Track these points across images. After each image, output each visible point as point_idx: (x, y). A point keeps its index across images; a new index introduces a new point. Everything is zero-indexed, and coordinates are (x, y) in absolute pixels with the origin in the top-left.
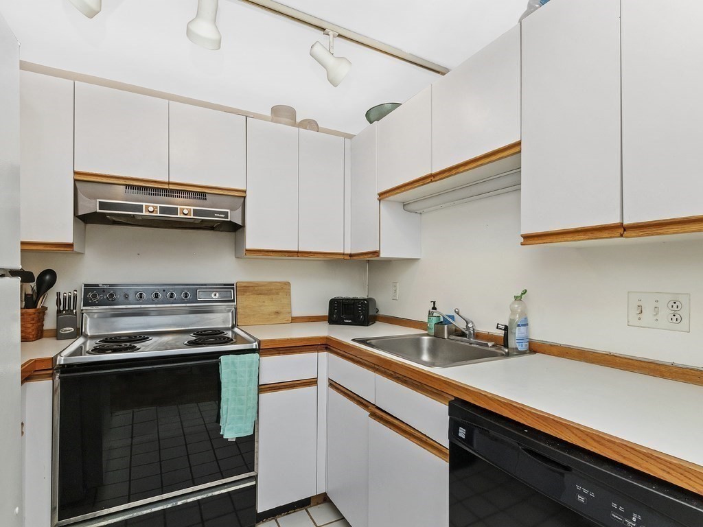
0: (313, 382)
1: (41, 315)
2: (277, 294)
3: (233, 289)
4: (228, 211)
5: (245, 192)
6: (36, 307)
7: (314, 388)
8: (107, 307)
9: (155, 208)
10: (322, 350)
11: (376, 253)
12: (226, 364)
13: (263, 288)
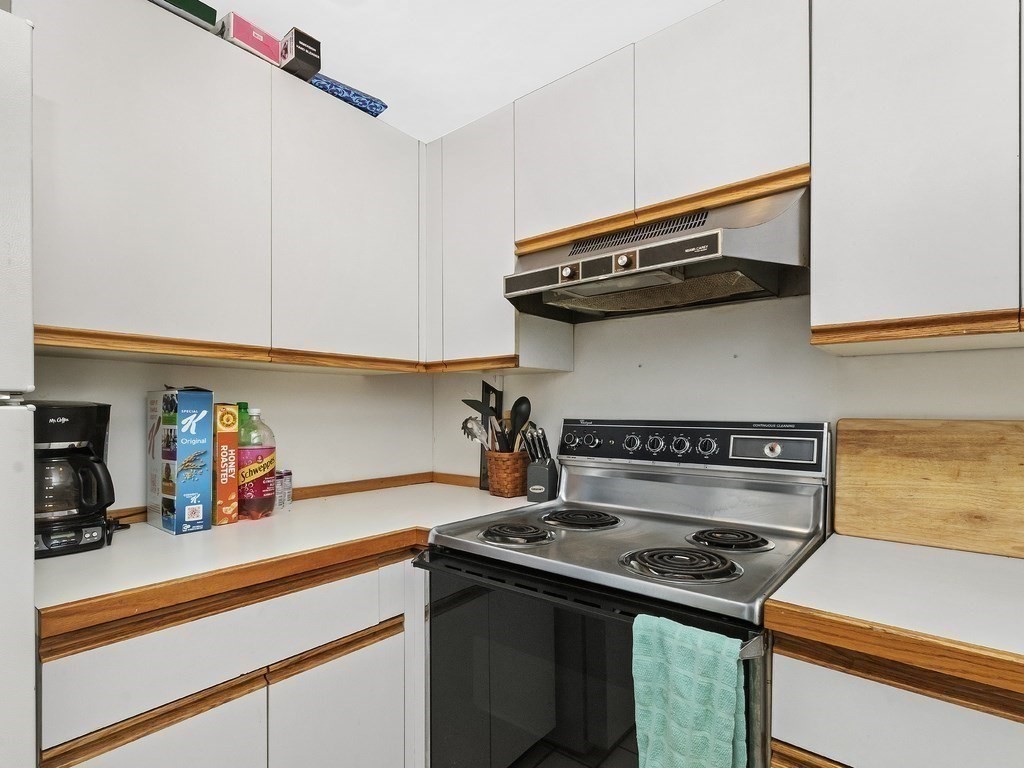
1: (520, 462)
2: (981, 457)
3: (820, 437)
4: (719, 231)
6: (511, 450)
9: (575, 268)
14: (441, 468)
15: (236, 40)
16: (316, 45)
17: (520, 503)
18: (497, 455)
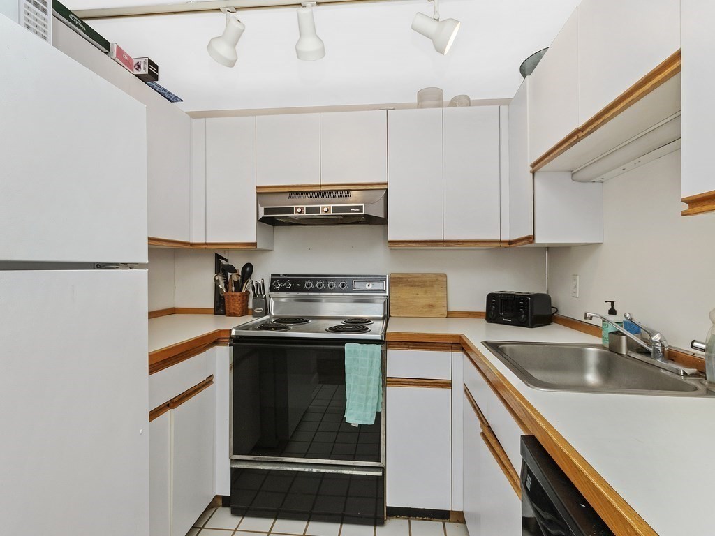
0: (447, 384)
1: (245, 297)
2: (432, 286)
3: (385, 280)
4: (363, 205)
5: (387, 184)
6: (241, 291)
7: (448, 390)
8: (296, 294)
9: (302, 209)
10: (457, 350)
11: (531, 239)
12: (349, 351)
13: (415, 279)
14: (178, 305)
15: (117, 59)
16: (156, 67)
17: (249, 320)
18: (233, 294)
